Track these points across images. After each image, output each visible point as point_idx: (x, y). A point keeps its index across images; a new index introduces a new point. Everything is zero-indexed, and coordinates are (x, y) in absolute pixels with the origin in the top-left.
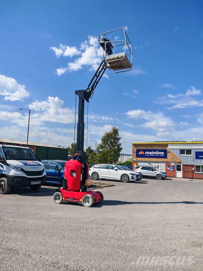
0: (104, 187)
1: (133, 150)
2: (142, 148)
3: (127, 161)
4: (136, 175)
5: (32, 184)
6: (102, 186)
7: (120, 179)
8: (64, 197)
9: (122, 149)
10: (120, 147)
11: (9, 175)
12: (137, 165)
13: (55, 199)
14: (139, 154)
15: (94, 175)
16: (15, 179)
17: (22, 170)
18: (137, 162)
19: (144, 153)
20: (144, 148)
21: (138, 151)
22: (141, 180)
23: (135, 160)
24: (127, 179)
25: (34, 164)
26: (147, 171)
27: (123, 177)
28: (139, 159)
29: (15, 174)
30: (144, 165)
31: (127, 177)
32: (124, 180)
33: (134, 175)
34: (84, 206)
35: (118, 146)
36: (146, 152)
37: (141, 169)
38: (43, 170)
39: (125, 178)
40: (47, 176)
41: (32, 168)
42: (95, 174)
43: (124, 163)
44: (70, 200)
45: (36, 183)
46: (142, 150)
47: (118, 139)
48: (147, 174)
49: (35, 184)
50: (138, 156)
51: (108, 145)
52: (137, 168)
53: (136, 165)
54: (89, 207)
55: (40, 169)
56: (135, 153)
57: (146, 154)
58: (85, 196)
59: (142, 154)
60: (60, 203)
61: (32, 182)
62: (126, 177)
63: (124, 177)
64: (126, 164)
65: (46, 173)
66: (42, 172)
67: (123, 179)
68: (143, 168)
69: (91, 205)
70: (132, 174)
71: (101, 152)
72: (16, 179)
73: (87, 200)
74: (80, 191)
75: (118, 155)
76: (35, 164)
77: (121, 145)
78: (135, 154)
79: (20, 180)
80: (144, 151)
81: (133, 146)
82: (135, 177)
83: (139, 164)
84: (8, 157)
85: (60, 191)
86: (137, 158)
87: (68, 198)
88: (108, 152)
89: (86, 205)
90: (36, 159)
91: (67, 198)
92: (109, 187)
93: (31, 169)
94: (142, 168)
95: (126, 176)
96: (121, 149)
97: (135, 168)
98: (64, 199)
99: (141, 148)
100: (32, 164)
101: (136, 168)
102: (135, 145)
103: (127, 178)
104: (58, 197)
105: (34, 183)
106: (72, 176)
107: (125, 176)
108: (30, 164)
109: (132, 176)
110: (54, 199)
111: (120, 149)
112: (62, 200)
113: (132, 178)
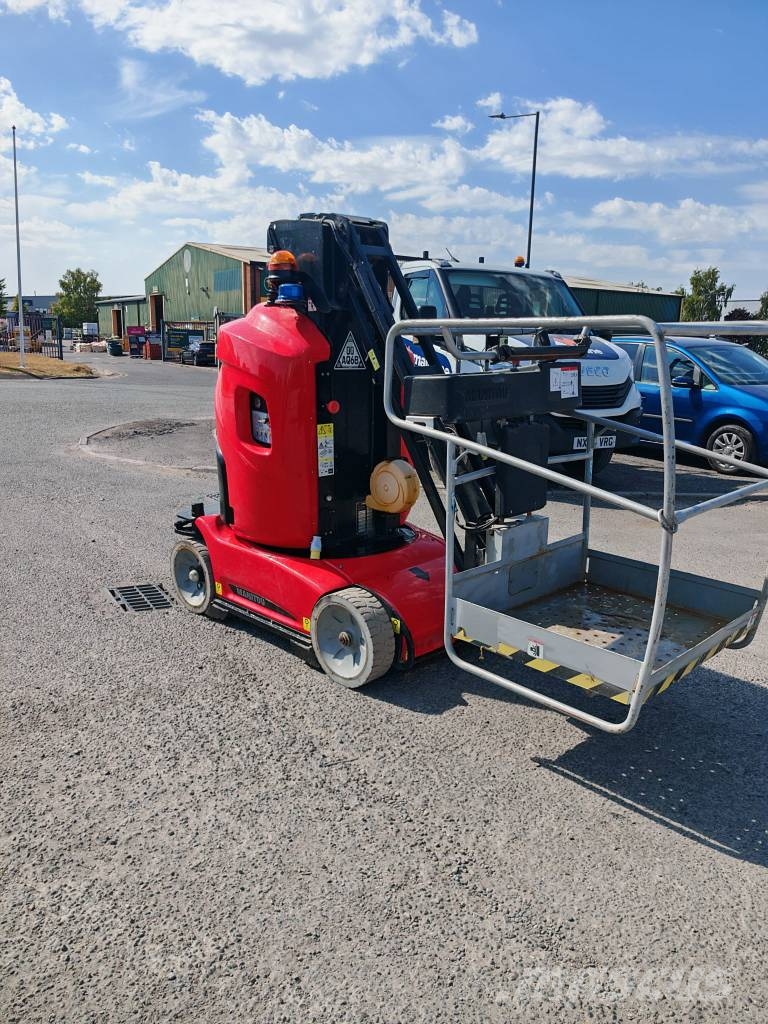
8: (223, 581)
13: (182, 582)
34: (322, 671)
38: (628, 384)
40: (645, 412)
44: (247, 606)
55: (614, 376)
58: (323, 605)
60: (202, 610)
61: (576, 439)
65: (639, 396)
66: (620, 394)
69: (366, 675)
85: (200, 537)
87: (240, 592)
89: (336, 670)
91: (234, 593)
98: (219, 590)
104: (193, 572)
106: (249, 434)
112: (214, 595)
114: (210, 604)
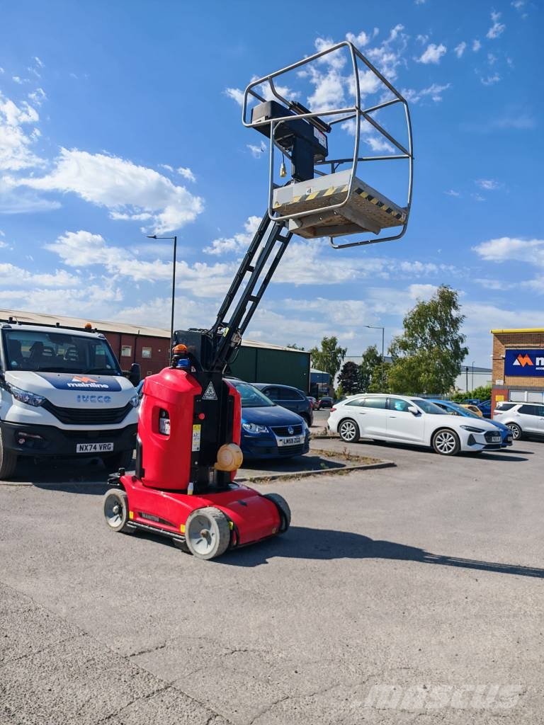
0: (352, 469)
1: (495, 353)
2: (526, 345)
3: (480, 388)
4: (483, 431)
5: (78, 451)
6: (349, 465)
7: (428, 444)
8: (134, 510)
9: (467, 353)
10: (462, 346)
11: (6, 420)
12: (507, 398)
13: (109, 514)
14: (515, 364)
15: (344, 428)
16: (20, 433)
17: (47, 405)
18: (506, 392)
19: (530, 363)
20: (532, 345)
21: (511, 355)
22: (508, 448)
23: (500, 382)
24: (452, 445)
25: (93, 385)
26: (540, 417)
27: (439, 437)
28: (513, 381)
29: (21, 416)
30: (529, 401)
31: (452, 438)
32: (441, 448)
33: (479, 431)
34: (190, 553)
35: (456, 343)
36: (538, 359)
37: (520, 411)
38: (129, 407)
39: (446, 442)
41: (84, 397)
42: (349, 425)
43: (470, 395)
44: (148, 523)
45: (95, 448)
46: (523, 354)
47: (455, 323)
48: (537, 427)
49: (93, 450)
50: (510, 371)
51: (424, 340)
52: (506, 408)
53: (505, 400)
54: (210, 560)
55: (117, 402)
56: (500, 363)
57: (537, 364)
58: (195, 515)
59: (523, 365)
60: (119, 529)
61: (78, 446)
62: (450, 437)
63: (441, 436)
64: (477, 396)
66: (122, 413)
67: (439, 444)
68: (525, 410)
69: (215, 552)
70: (469, 429)
71: (402, 361)
72: (25, 434)
73: (204, 531)
74: (185, 492)
75: (456, 371)
76: (98, 386)
77: (462, 342)
78: (502, 366)
79: (39, 437)
80: (533, 355)
81: (494, 341)
82: (480, 438)
83: (514, 396)
84: (14, 363)
85: (122, 488)
86: (508, 379)
87: (144, 515)
88: (420, 361)
89: (198, 551)
90: (116, 372)
91: (141, 516)
92: (372, 471)
93: (79, 401)
94: (522, 410)
95: (448, 434)
96: (466, 351)
97: (497, 409)
98: (131, 515)
99: (523, 346)
100: (87, 385)
101: (501, 409)
102: (501, 337)
103: (452, 441)
104: (116, 507)
105: (89, 448)
106: (158, 429)
107: (446, 435)
108: (79, 385)
109: (471, 436)
110: (103, 511)
111: (460, 354)
112: (128, 519)
113: (471, 441)
114: (125, 525)
